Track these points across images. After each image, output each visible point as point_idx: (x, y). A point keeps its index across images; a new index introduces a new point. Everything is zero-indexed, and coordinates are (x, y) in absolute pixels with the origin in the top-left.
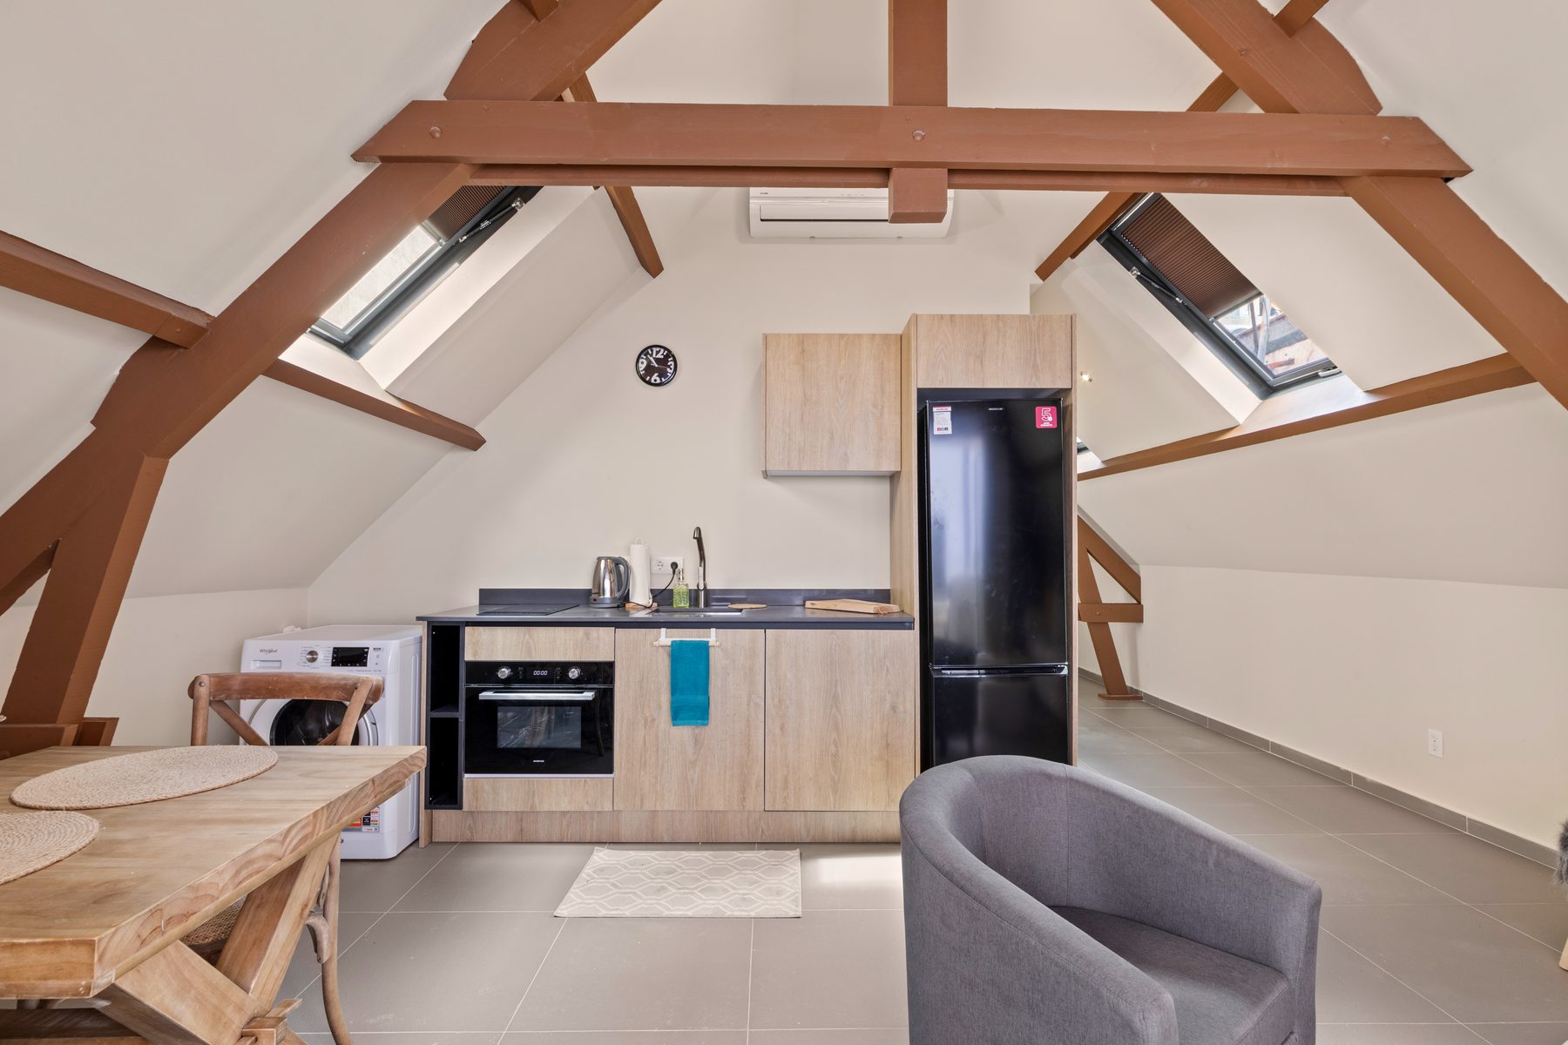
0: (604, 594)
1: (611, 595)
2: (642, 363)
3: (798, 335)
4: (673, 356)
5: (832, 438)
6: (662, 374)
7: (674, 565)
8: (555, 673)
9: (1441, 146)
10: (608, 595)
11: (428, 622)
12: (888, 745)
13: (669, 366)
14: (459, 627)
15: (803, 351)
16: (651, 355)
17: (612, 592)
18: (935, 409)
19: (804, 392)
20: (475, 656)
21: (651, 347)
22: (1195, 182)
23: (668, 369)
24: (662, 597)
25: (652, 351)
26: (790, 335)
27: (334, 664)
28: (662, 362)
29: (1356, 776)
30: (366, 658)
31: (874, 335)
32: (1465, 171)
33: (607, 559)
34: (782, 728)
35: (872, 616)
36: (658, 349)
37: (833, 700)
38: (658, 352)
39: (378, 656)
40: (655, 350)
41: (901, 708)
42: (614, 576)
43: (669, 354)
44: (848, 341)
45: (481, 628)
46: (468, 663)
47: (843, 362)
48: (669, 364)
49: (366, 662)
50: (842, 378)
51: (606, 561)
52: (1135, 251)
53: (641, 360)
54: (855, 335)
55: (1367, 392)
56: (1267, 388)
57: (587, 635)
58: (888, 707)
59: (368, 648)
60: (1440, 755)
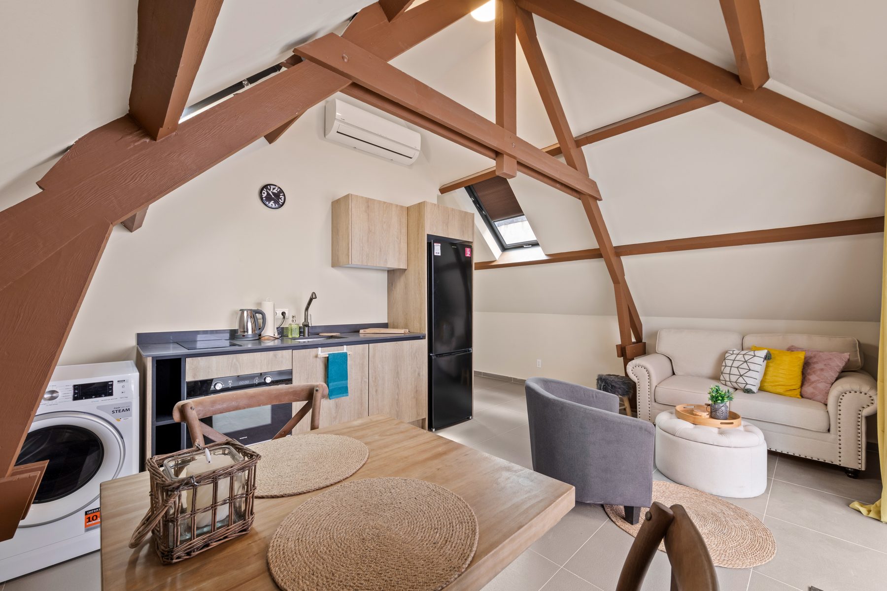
0: (247, 332)
1: (252, 332)
2: (264, 193)
3: (366, 198)
4: (283, 193)
5: (381, 251)
6: (276, 202)
7: (283, 314)
8: (256, 381)
9: (598, 191)
10: (250, 332)
11: (152, 357)
12: (417, 391)
13: (281, 198)
14: (180, 359)
15: (368, 206)
16: (270, 190)
17: (253, 330)
18: (435, 244)
19: (369, 227)
20: (194, 378)
21: (270, 185)
22: (558, 185)
23: (280, 200)
24: (282, 332)
25: (270, 187)
26: (362, 197)
27: (75, 399)
28: (277, 195)
29: (514, 378)
30: (112, 389)
31: (397, 205)
32: (601, 200)
33: (247, 310)
34: (376, 392)
35: (403, 335)
36: (274, 187)
37: (397, 374)
38: (274, 189)
39: (123, 387)
40: (272, 187)
41: (421, 374)
42: (253, 320)
43: (281, 191)
44: (387, 206)
45: (199, 358)
46: (188, 383)
47: (385, 215)
48: (281, 197)
49: (112, 392)
50: (384, 223)
51: (247, 311)
52: (473, 191)
53: (263, 191)
54: (390, 203)
55: (546, 255)
56: (504, 248)
57: (275, 356)
58: (417, 374)
59: (112, 382)
60: (540, 367)
